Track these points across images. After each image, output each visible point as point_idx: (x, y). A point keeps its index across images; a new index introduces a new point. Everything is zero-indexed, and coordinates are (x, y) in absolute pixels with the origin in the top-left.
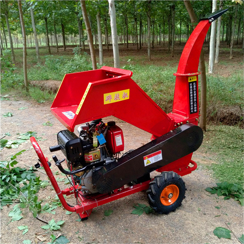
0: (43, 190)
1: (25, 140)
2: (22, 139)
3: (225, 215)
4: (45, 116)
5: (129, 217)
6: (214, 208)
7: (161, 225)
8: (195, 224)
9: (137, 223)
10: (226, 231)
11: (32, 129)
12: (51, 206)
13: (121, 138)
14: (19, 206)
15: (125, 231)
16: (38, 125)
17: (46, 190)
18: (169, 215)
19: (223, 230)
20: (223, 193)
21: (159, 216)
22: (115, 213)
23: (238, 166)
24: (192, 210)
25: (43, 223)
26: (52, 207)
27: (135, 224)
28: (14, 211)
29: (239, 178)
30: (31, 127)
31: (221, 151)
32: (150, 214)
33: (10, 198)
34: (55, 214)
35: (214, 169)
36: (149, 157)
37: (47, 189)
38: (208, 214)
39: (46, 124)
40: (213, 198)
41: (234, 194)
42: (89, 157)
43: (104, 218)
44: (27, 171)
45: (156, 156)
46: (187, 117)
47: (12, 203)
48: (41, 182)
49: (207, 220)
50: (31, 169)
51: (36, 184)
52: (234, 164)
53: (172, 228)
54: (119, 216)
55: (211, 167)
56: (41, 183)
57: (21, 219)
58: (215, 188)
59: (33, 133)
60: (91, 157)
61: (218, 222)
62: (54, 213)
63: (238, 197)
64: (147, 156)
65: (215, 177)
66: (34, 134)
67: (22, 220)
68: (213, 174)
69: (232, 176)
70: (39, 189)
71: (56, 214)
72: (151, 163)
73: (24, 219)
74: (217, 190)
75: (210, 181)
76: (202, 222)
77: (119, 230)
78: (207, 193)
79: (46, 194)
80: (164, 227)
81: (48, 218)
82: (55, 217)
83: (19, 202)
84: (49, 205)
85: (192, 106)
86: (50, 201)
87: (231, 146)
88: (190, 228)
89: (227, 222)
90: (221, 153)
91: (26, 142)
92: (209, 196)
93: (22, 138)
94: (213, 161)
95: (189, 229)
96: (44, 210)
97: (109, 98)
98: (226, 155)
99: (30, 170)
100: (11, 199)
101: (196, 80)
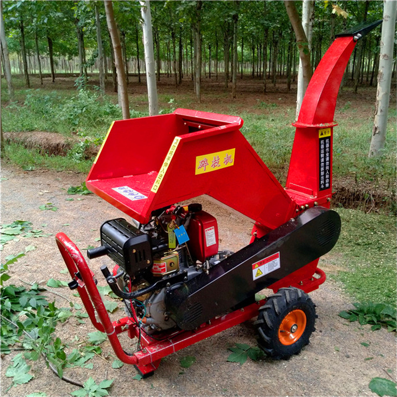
0: (63, 326)
1: (13, 236)
2: (8, 235)
3: (380, 357)
4: (41, 193)
5: (225, 367)
6: (360, 345)
7: (282, 379)
8: (337, 375)
9: (240, 378)
10: (389, 384)
11: (22, 216)
12: (82, 354)
13: (214, 232)
14: (23, 357)
15: (224, 394)
16: (30, 209)
17: (67, 325)
18: (290, 361)
19: (384, 381)
20: (368, 319)
21: (275, 364)
22: (200, 362)
23: (379, 274)
24: (327, 351)
25: (73, 386)
26: (84, 357)
27: (237, 379)
28: (14, 366)
29: (386, 293)
30: (18, 212)
31: (347, 251)
32: (258, 360)
33: (4, 342)
34: (92, 368)
35: (343, 281)
36: (260, 264)
37: (70, 324)
38: (353, 356)
39: (45, 207)
40: (353, 329)
41: (384, 320)
42: (160, 267)
43: (182, 371)
44: (27, 292)
45: (271, 262)
46: (314, 197)
47: (9, 350)
48: (57, 312)
49: (354, 367)
50: (35, 287)
51: (49, 316)
52: (372, 270)
53: (301, 383)
54: (207, 366)
55: (337, 276)
56: (59, 313)
57: (31, 380)
58: (353, 312)
59: (27, 223)
60: (164, 266)
61: (371, 369)
62: (90, 366)
63: (392, 324)
64: (257, 263)
65: (348, 293)
66: (27, 225)
67: (32, 382)
68: (344, 288)
69: (375, 291)
70: (55, 324)
71: (95, 369)
72: (264, 274)
73: (36, 380)
74: (358, 315)
75: (342, 301)
76: (347, 369)
77: (211, 392)
78: (343, 320)
79: (69, 333)
80: (287, 383)
81: (80, 376)
82: (94, 374)
83: (22, 349)
84: (79, 352)
85: (322, 177)
86: (80, 345)
87: (360, 241)
88: (330, 382)
89: (386, 369)
90: (347, 254)
91: (16, 239)
92: (346, 325)
93: (7, 233)
94: (338, 266)
95: (328, 384)
96: (71, 362)
97: (204, 164)
98: (356, 256)
99: (33, 290)
100: (6, 344)
101: (330, 135)
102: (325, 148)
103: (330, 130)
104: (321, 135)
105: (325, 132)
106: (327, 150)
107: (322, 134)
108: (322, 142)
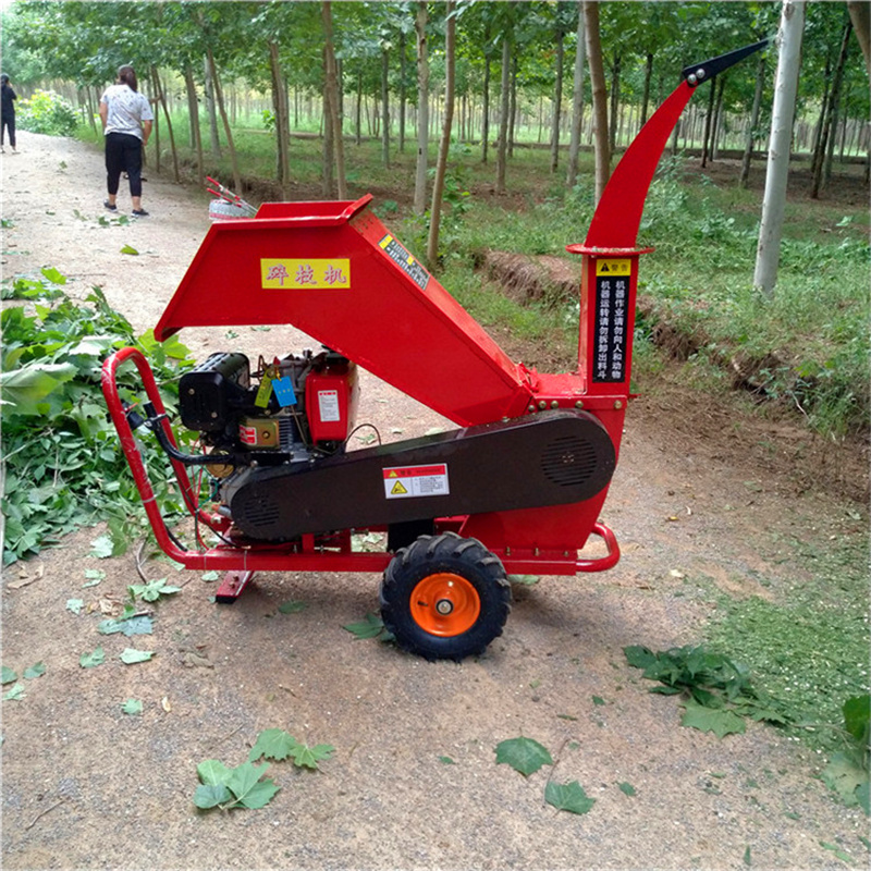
3: (593, 724)
5: (332, 632)
6: (587, 697)
7: (386, 678)
8: (476, 709)
9: (333, 652)
10: (538, 756)
13: (336, 401)
15: (287, 658)
19: (537, 749)
22: (307, 615)
23: (838, 629)
24: (513, 679)
27: (326, 651)
29: (784, 656)
31: (842, 575)
32: (388, 645)
34: (179, 570)
35: (733, 612)
36: (402, 474)
38: (546, 703)
42: (247, 433)
43: (272, 615)
45: (427, 477)
46: (584, 391)
53: (404, 693)
57: (108, 557)
60: (252, 433)
61: (547, 729)
63: (704, 700)
64: (395, 470)
65: (708, 632)
68: (713, 622)
72: (409, 494)
75: (674, 636)
76: (503, 712)
77: (275, 650)
78: (620, 659)
80: (385, 684)
82: (174, 577)
85: (603, 357)
88: (450, 712)
89: (574, 741)
90: (830, 580)
94: (768, 590)
95: (442, 713)
97: (279, 273)
98: (843, 589)
101: (628, 273)
102: (612, 298)
103: (628, 263)
104: (603, 270)
105: (615, 267)
106: (620, 302)
107: (605, 269)
108: (604, 284)
